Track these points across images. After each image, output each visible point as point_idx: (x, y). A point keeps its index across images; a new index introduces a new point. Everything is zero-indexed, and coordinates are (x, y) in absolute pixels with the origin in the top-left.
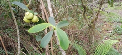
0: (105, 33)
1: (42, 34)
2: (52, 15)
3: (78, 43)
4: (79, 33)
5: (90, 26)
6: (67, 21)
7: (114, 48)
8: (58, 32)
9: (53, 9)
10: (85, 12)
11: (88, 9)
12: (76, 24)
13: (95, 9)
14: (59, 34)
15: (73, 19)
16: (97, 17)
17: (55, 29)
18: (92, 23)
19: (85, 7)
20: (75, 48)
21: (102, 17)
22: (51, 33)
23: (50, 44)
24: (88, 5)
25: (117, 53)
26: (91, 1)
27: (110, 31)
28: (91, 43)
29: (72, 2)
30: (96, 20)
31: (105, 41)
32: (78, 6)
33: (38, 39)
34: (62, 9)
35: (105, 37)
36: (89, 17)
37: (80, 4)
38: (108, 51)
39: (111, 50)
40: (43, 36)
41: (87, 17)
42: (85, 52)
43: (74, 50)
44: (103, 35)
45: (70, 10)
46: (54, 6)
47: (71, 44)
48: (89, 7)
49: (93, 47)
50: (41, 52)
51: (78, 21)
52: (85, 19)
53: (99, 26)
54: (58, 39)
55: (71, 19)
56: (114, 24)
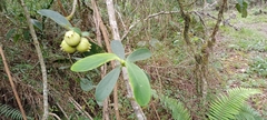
0: (231, 73)
1: (93, 75)
2: (116, 36)
3: (172, 95)
4: (174, 74)
5: (199, 60)
6: (148, 48)
7: (249, 107)
8: (129, 70)
9: (119, 22)
10: (187, 28)
11: (195, 22)
12: (168, 54)
13: (209, 23)
14: (132, 75)
15: (160, 44)
16: (214, 40)
17: (123, 65)
18: (203, 52)
19: (187, 19)
20: (165, 107)
21: (225, 40)
22: (115, 74)
23: (111, 97)
24: (194, 12)
26: (202, 5)
27: (243, 70)
28: (200, 95)
29: (158, 7)
30: (210, 45)
31: (230, 91)
32: (172, 15)
33: (86, 87)
34: (137, 22)
35: (230, 82)
36: (196, 38)
37: (176, 10)
38: (236, 112)
39: (243, 110)
40: (97, 80)
41: (192, 40)
42: (187, 115)
43: (164, 111)
44: (227, 77)
45: (154, 23)
46: (120, 15)
47: (156, 97)
48: (197, 18)
49: (205, 103)
50: (92, 115)
51: (171, 47)
52: (188, 43)
53: (218, 58)
54: (131, 85)
55: (157, 44)
56: (250, 55)
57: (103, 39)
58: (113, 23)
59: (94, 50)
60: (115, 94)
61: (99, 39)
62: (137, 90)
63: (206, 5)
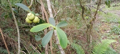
0: (103, 32)
1: (41, 34)
2: (51, 16)
3: (77, 43)
4: (77, 33)
5: (88, 27)
6: (66, 21)
7: (111, 48)
8: (57, 31)
9: (52, 10)
10: (83, 12)
11: (87, 10)
12: (75, 24)
13: (93, 10)
14: (59, 34)
15: (71, 20)
16: (95, 18)
17: (55, 29)
18: (90, 23)
19: (83, 8)
20: (73, 48)
21: (100, 18)
22: (51, 33)
23: (49, 44)
24: (86, 5)
25: (114, 53)
26: (89, 2)
27: (108, 31)
28: (89, 42)
29: (70, 3)
30: (93, 20)
31: (102, 41)
32: (76, 7)
33: (38, 39)
34: (61, 10)
35: (102, 37)
36: (87, 17)
37: (78, 4)
38: (105, 50)
39: (108, 49)
40: (43, 36)
42: (83, 52)
43: (73, 50)
44: (101, 34)
45: (68, 10)
46: (53, 7)
47: (69, 43)
48: (88, 8)
49: (91, 46)
50: (40, 52)
51: (76, 21)
52: (84, 19)
53: (97, 26)
54: (58, 38)
56: (111, 25)
57: (45, 17)
58: (50, 10)
59: (41, 22)
60: (51, 42)
61: (43, 17)
62: (61, 40)
63: (92, 2)
